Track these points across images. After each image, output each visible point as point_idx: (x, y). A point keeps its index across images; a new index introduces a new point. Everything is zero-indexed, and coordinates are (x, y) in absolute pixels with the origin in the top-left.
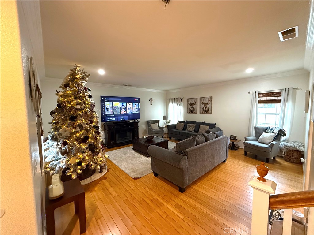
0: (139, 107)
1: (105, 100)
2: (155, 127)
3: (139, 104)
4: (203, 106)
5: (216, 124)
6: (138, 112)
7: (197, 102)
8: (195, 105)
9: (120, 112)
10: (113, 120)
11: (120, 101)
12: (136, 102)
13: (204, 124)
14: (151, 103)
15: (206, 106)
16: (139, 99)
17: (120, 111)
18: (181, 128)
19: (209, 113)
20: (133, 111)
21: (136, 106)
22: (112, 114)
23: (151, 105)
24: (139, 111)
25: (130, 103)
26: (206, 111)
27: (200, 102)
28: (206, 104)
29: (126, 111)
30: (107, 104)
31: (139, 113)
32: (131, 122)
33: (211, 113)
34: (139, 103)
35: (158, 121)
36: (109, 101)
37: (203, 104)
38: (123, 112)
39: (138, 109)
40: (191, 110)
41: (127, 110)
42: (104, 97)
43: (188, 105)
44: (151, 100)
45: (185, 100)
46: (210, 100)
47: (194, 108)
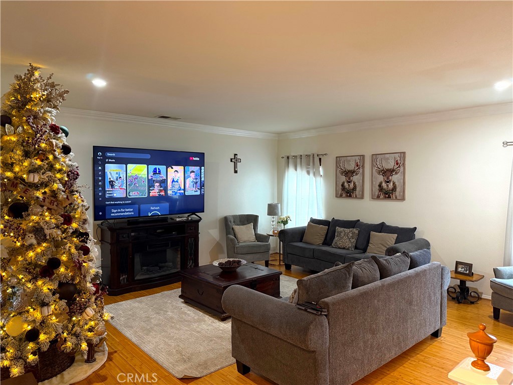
0: (203, 179)
1: (105, 157)
2: (245, 234)
3: (203, 171)
4: (381, 178)
5: (415, 228)
6: (198, 193)
7: (363, 166)
8: (356, 174)
9: (149, 193)
10: (126, 214)
11: (148, 162)
12: (195, 164)
13: (382, 228)
14: (235, 167)
15: (388, 178)
16: (202, 155)
17: (149, 190)
18: (317, 239)
19: (396, 198)
20: (184, 190)
21: (193, 175)
22: (126, 199)
23: (236, 172)
24: (200, 189)
25: (175, 168)
26: (387, 193)
27: (373, 166)
28: (387, 173)
29: (166, 190)
30: (112, 170)
31: (202, 196)
32: (180, 222)
33: (403, 199)
34: (203, 168)
35: (252, 219)
36: (118, 161)
37: (379, 173)
38: (155, 191)
39: (199, 182)
40: (347, 191)
41: (169, 187)
42: (105, 149)
43: (339, 174)
44: (235, 160)
45: (330, 161)
46: (399, 162)
47: (354, 183)
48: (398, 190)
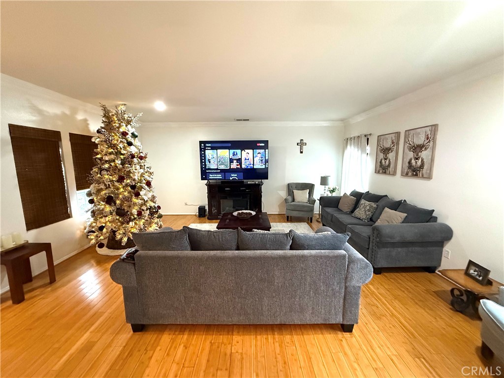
0: (267, 158)
5: (433, 211)
6: (264, 167)
7: (398, 144)
8: (392, 152)
9: (230, 166)
10: (217, 177)
11: (229, 148)
12: (261, 148)
14: (301, 149)
15: (417, 155)
16: (266, 142)
19: (423, 175)
22: (217, 169)
23: (301, 152)
24: (265, 164)
25: (247, 151)
28: (417, 149)
31: (267, 169)
33: (429, 177)
34: (267, 150)
40: (383, 168)
41: (243, 163)
42: (205, 143)
44: (301, 144)
45: (373, 140)
46: (430, 136)
47: (389, 160)
48: (425, 167)
